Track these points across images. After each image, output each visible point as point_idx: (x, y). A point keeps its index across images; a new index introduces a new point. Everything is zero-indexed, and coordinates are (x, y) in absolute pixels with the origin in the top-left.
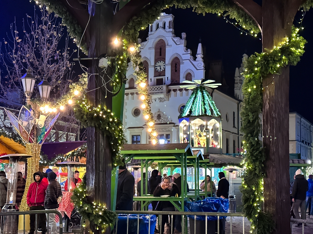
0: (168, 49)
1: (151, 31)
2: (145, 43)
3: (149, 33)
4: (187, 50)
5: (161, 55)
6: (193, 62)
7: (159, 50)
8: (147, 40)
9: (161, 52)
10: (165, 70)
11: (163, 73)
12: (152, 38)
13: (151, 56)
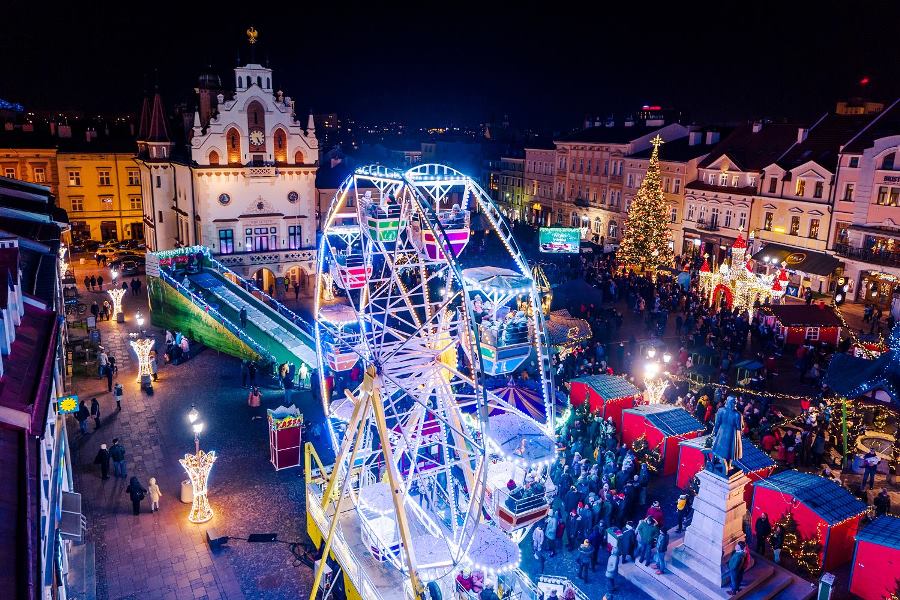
0: (267, 116)
1: (240, 87)
2: (232, 103)
3: (238, 89)
4: (295, 120)
5: (256, 122)
6: (305, 138)
7: (253, 116)
8: (233, 99)
9: (256, 118)
10: (264, 144)
11: (261, 148)
12: (243, 97)
13: (242, 123)
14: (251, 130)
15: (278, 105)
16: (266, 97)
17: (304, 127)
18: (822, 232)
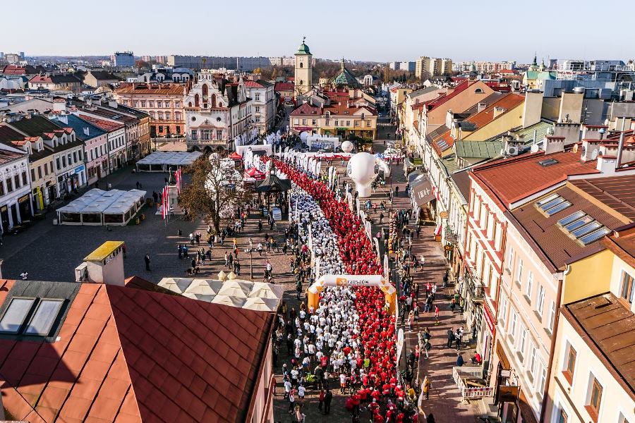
0: (209, 89)
2: (197, 85)
3: (199, 80)
4: (219, 91)
5: (205, 92)
7: (204, 89)
12: (201, 83)
13: (200, 92)
14: (203, 95)
15: (214, 85)
16: (209, 83)
17: (223, 93)
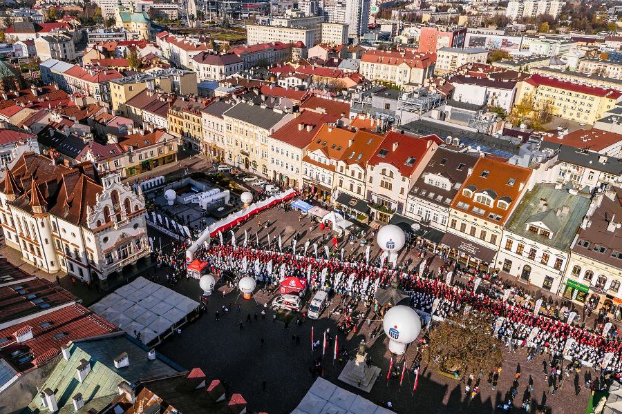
0: (121, 195)
1: (106, 186)
4: (133, 192)
6: (138, 198)
9: (115, 198)
10: (120, 208)
12: (106, 190)
13: (109, 202)
14: (114, 204)
15: (125, 187)
16: (119, 187)
18: (362, 192)
